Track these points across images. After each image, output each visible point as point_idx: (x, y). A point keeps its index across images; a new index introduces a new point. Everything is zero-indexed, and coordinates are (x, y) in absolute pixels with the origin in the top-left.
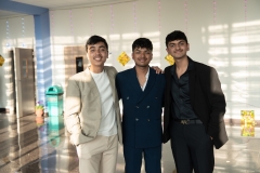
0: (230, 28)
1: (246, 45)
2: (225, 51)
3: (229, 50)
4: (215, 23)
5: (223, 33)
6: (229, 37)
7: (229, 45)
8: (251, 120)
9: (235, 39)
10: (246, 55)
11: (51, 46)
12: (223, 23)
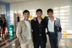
0: (60, 8)
1: (64, 13)
2: (58, 15)
3: (59, 14)
4: (55, 7)
5: (58, 10)
6: (59, 11)
7: (59, 13)
8: (66, 33)
9: (61, 11)
10: (64, 16)
11: (10, 14)
12: (58, 7)
